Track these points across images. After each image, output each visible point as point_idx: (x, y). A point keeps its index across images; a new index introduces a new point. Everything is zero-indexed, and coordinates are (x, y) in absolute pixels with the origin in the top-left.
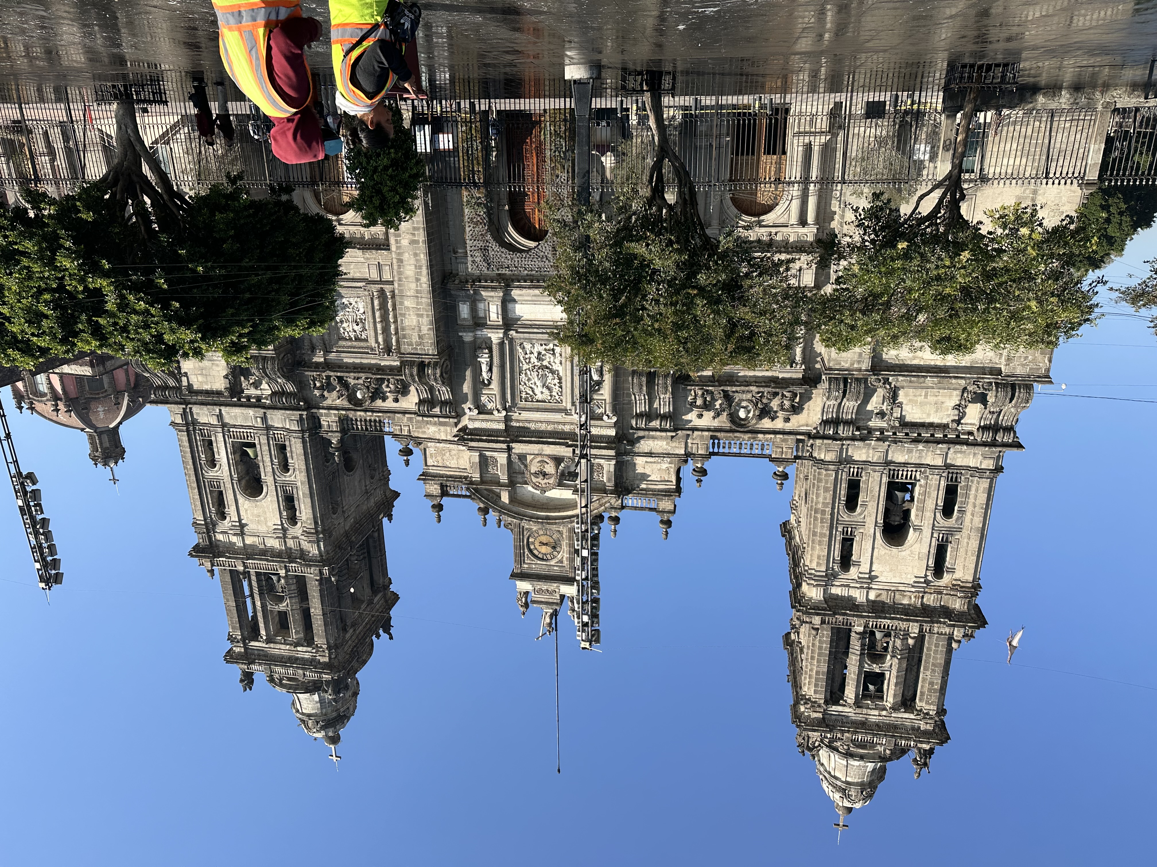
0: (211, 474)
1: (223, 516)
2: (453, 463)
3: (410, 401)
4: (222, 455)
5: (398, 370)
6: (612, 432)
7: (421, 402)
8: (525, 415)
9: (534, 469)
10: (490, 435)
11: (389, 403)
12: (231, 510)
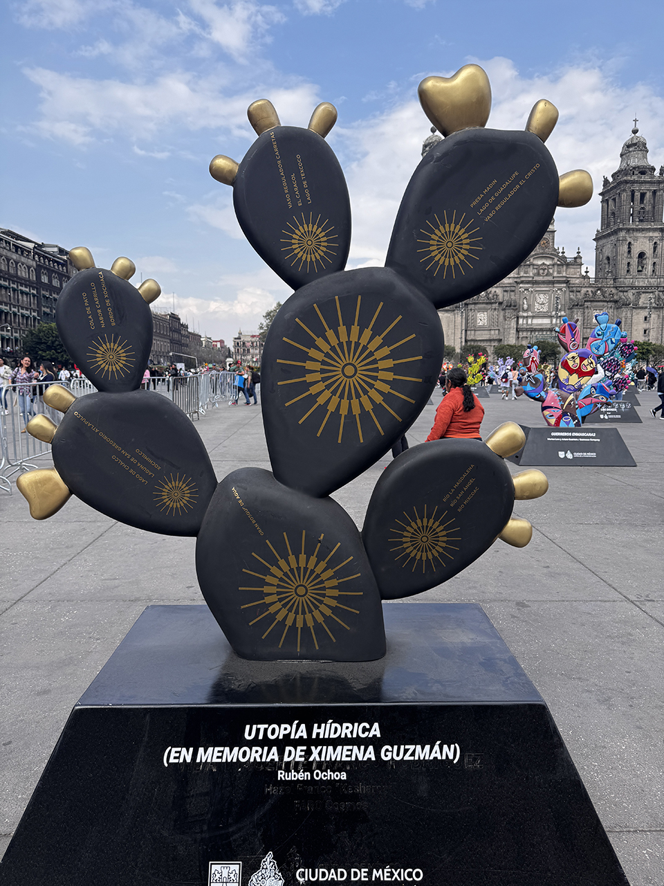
0: (655, 260)
1: (655, 243)
2: (572, 270)
3: (584, 290)
4: (650, 268)
5: (585, 301)
6: (521, 285)
7: (580, 291)
8: (547, 289)
9: (546, 271)
10: (559, 282)
11: (589, 290)
12: (652, 247)
